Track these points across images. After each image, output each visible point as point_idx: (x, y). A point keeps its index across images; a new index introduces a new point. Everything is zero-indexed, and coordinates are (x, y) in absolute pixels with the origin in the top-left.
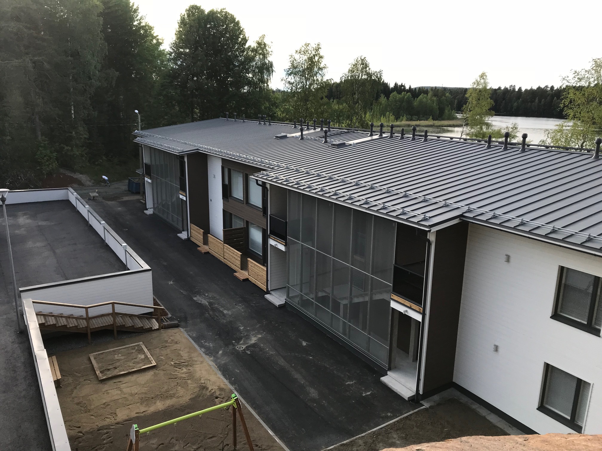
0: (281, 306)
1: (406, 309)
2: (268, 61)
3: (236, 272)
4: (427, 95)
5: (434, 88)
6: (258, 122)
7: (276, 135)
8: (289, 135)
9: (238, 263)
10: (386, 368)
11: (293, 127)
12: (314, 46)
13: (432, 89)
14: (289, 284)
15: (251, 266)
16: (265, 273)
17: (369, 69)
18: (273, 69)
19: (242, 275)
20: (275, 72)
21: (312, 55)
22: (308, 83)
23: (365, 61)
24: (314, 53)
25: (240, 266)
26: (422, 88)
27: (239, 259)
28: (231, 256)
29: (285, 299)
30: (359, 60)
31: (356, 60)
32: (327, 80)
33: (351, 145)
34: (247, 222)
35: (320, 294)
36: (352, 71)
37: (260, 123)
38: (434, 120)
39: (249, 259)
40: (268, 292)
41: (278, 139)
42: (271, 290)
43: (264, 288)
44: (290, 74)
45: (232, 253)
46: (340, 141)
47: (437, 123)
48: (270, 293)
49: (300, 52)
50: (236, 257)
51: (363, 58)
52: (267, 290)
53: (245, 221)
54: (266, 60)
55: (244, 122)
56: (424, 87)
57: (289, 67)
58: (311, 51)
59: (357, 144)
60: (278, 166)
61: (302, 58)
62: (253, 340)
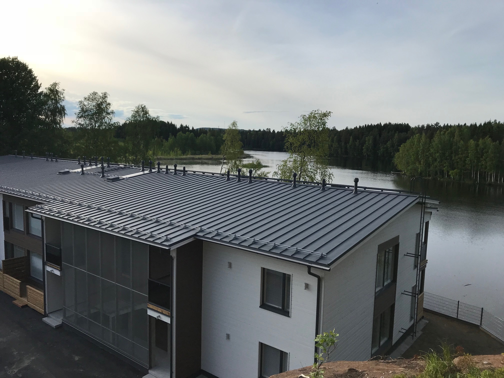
0: (58, 327)
1: (158, 314)
2: (61, 105)
3: (15, 299)
4: (206, 135)
5: (212, 129)
6: (46, 159)
7: (59, 171)
8: (71, 171)
9: (18, 291)
10: (147, 367)
11: (77, 164)
12: (101, 95)
13: (210, 129)
14: (65, 306)
15: (30, 292)
16: (43, 297)
17: (149, 116)
18: (65, 112)
19: (21, 301)
20: (67, 115)
21: (99, 102)
22: (97, 125)
23: (145, 109)
24: (101, 100)
25: (19, 294)
26: (202, 129)
27: (19, 287)
28: (11, 284)
29: (62, 320)
30: (140, 108)
31: (137, 108)
32: (114, 123)
33: (124, 179)
34: (28, 252)
35: (92, 311)
36: (134, 116)
37: (47, 160)
38: (212, 154)
39: (28, 286)
40: (46, 315)
41: (62, 175)
42: (49, 313)
43: (42, 311)
44: (80, 117)
45: (11, 282)
46: (115, 175)
47: (214, 156)
48: (48, 316)
49: (88, 100)
50: (16, 286)
51: (143, 106)
52: (44, 313)
53: (26, 251)
54: (58, 105)
55: (32, 159)
56: (204, 128)
57: (79, 112)
58: (98, 99)
59: (129, 178)
60: (54, 199)
61: (90, 104)
62: (26, 363)
